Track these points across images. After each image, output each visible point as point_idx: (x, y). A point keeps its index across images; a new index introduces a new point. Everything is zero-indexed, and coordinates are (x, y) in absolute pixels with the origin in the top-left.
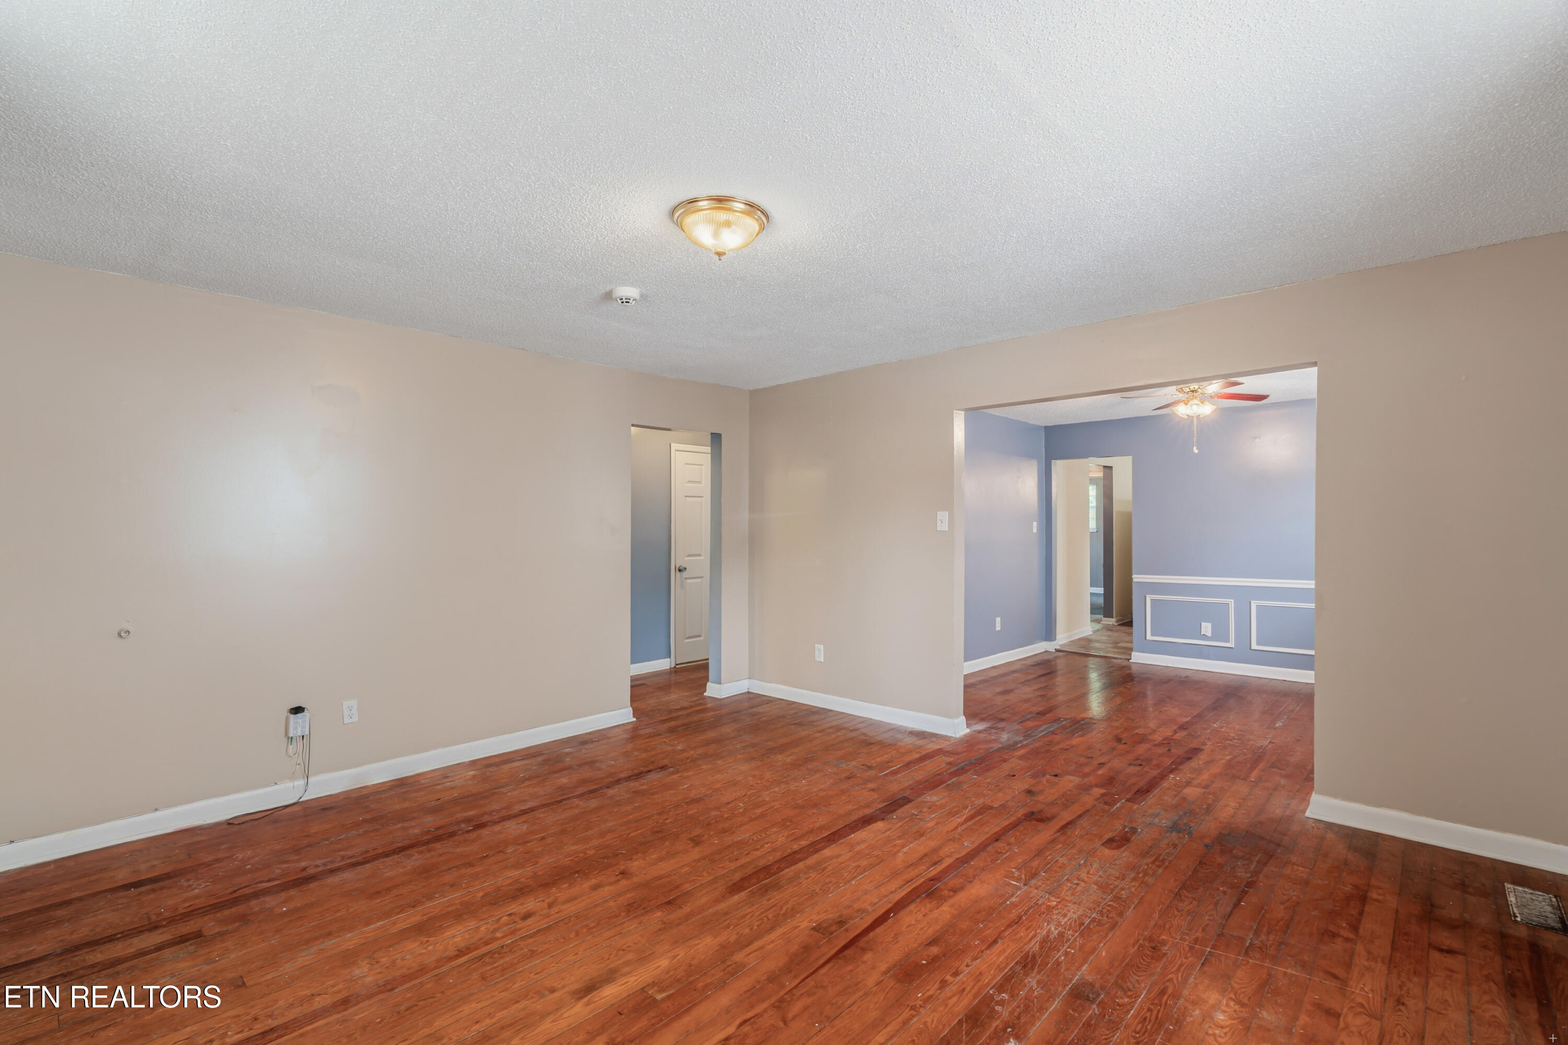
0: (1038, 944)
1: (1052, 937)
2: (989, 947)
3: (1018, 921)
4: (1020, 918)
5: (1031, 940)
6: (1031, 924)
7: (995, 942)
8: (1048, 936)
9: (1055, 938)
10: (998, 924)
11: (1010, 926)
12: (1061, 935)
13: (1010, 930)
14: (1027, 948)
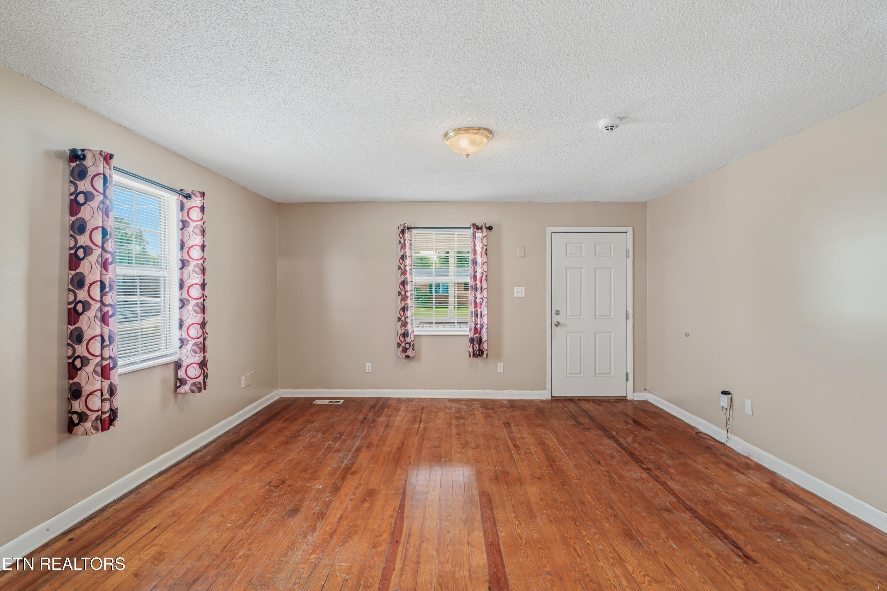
0: (318, 526)
1: (311, 533)
2: (342, 515)
3: (331, 535)
4: (331, 537)
5: (322, 527)
6: (324, 536)
7: (340, 519)
8: (313, 533)
9: (308, 533)
10: (342, 529)
11: (335, 530)
12: (305, 537)
13: (334, 528)
14: (323, 522)
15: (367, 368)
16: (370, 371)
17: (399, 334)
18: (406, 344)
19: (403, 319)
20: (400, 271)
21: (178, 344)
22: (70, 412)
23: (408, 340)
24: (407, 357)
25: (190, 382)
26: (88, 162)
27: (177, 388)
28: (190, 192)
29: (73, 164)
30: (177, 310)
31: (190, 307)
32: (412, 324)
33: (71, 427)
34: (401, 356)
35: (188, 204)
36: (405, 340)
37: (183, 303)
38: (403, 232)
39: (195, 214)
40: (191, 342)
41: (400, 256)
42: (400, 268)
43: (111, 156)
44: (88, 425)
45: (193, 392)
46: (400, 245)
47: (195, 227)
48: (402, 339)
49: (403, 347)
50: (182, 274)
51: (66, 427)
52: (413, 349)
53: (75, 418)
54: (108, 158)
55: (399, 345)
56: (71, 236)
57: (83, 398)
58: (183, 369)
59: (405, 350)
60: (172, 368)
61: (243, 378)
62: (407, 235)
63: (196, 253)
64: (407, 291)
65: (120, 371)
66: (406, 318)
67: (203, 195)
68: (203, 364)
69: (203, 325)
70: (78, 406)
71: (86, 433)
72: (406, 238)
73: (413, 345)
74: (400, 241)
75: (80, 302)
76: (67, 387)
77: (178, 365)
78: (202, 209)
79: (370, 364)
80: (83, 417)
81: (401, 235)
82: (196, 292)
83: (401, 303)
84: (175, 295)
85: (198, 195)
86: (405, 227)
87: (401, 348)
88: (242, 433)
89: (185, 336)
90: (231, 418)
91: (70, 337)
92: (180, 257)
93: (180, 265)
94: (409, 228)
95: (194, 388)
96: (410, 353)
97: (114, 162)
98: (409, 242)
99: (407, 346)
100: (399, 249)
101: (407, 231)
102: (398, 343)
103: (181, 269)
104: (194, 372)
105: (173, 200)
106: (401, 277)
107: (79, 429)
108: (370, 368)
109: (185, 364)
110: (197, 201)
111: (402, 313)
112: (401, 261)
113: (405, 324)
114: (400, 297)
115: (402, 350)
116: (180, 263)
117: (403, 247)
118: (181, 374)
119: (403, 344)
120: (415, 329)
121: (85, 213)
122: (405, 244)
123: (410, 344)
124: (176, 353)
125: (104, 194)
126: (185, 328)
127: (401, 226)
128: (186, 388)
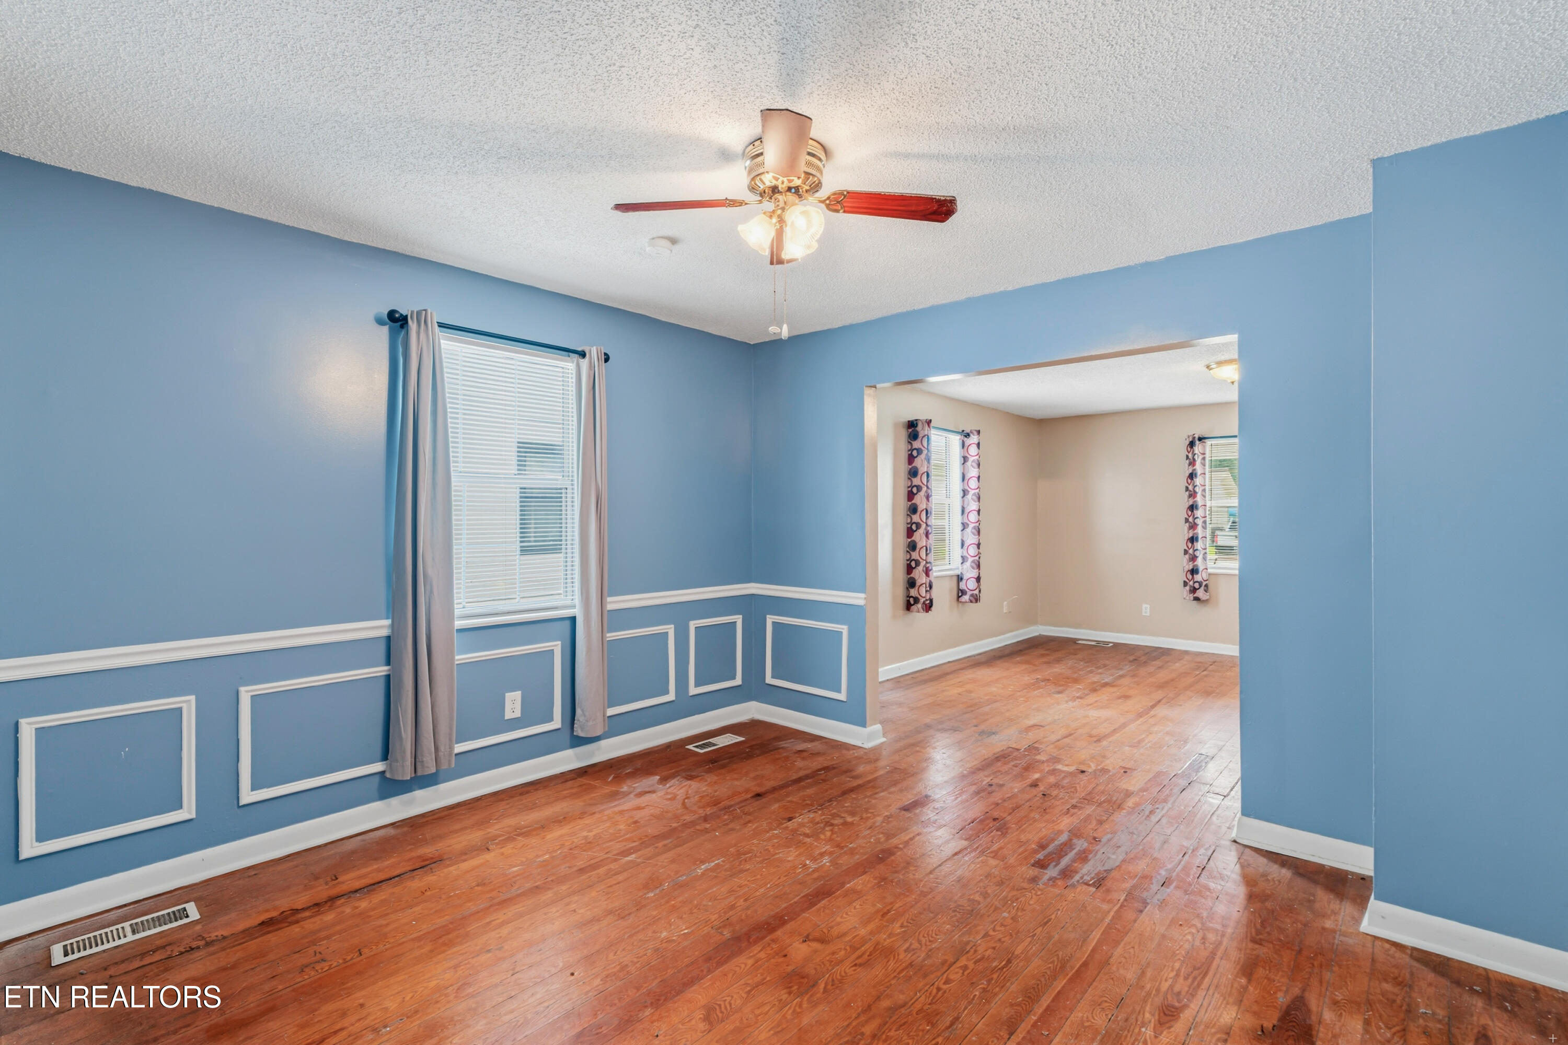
15: (1144, 610)
16: (1148, 614)
17: (1186, 569)
18: (1194, 582)
19: (1191, 551)
20: (1187, 493)
21: (960, 560)
22: (908, 597)
23: (1198, 578)
24: (1197, 599)
25: (969, 593)
26: (919, 428)
27: (959, 597)
28: (968, 431)
29: (910, 430)
30: (960, 532)
31: (969, 530)
32: (1205, 559)
33: (908, 607)
34: (1188, 598)
35: (968, 441)
36: (1193, 578)
37: (964, 526)
38: (1192, 444)
39: (973, 450)
40: (970, 560)
41: (1187, 475)
42: (1187, 489)
43: (931, 421)
44: (919, 606)
45: (971, 602)
46: (1188, 461)
47: (973, 461)
48: (1190, 577)
49: (1191, 586)
50: (963, 501)
51: (905, 607)
52: (1206, 591)
53: (912, 601)
54: (929, 422)
55: (1185, 584)
56: (909, 479)
57: (917, 588)
58: (964, 581)
59: (1194, 590)
60: (955, 579)
61: (1005, 603)
62: (1198, 448)
63: (973, 484)
64: (1197, 518)
65: (935, 574)
66: (1195, 551)
67: (979, 432)
68: (978, 579)
69: (978, 546)
70: (913, 592)
71: (918, 612)
72: (1196, 452)
73: (1206, 586)
74: (1187, 457)
75: (914, 523)
76: (906, 580)
77: (960, 578)
78: (978, 445)
79: (1148, 606)
80: (916, 600)
81: (1189, 449)
82: (973, 517)
83: (1188, 532)
84: (957, 519)
85: (975, 433)
86: (1194, 438)
87: (1188, 588)
88: (1007, 652)
89: (965, 554)
90: (994, 639)
91: (909, 546)
92: (962, 488)
93: (962, 494)
94: (1200, 439)
95: (972, 598)
96: (1200, 593)
97: (932, 424)
98: (1201, 457)
99: (1197, 585)
100: (1187, 465)
101: (1197, 442)
102: (1185, 582)
103: (963, 497)
104: (972, 584)
105: (956, 440)
106: (1188, 501)
107: (914, 608)
108: (1148, 610)
109: (965, 577)
110: (974, 439)
111: (1190, 545)
112: (1189, 481)
113: (1193, 558)
114: (1187, 524)
115: (1190, 590)
116: (962, 492)
117: (1192, 463)
118: (962, 586)
119: (1191, 583)
120: (1210, 564)
121: (917, 463)
122: (1194, 460)
123: (1200, 584)
124: (958, 568)
125: (927, 449)
126: (965, 547)
127: (1189, 437)
128: (966, 598)
